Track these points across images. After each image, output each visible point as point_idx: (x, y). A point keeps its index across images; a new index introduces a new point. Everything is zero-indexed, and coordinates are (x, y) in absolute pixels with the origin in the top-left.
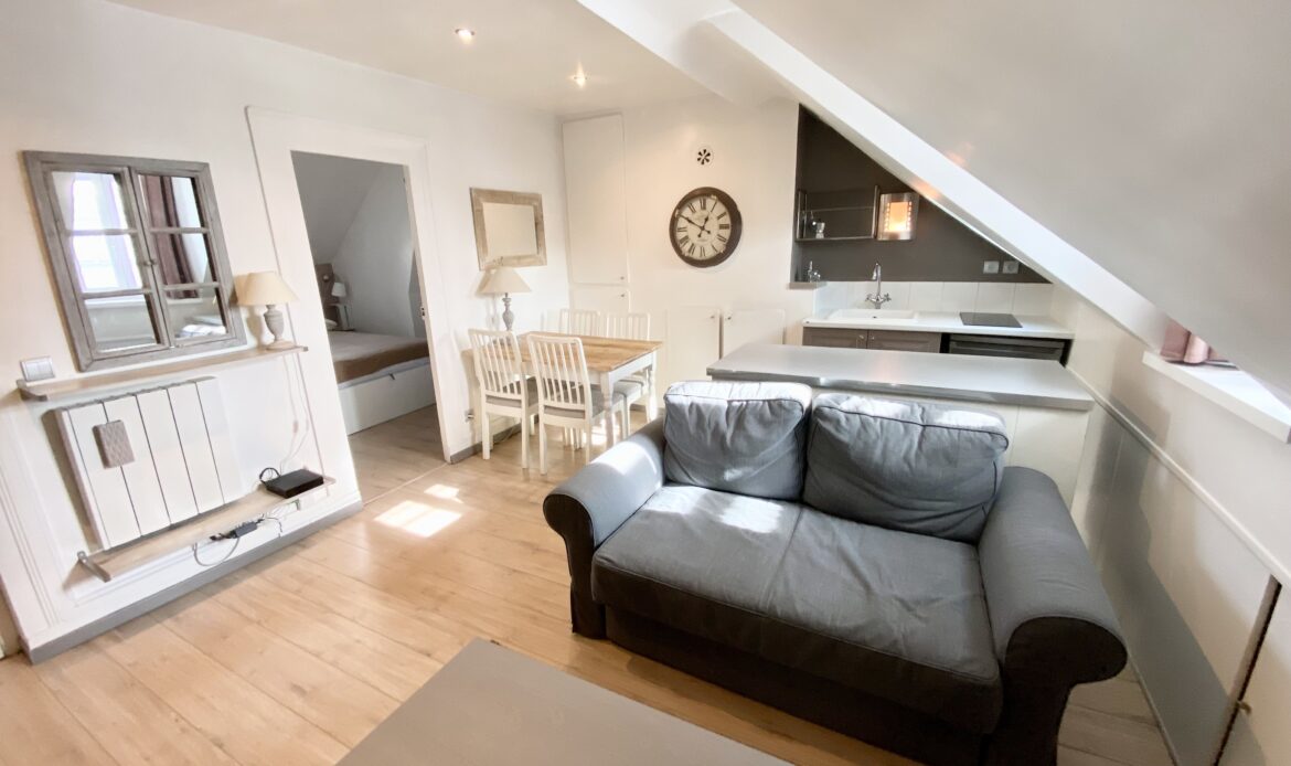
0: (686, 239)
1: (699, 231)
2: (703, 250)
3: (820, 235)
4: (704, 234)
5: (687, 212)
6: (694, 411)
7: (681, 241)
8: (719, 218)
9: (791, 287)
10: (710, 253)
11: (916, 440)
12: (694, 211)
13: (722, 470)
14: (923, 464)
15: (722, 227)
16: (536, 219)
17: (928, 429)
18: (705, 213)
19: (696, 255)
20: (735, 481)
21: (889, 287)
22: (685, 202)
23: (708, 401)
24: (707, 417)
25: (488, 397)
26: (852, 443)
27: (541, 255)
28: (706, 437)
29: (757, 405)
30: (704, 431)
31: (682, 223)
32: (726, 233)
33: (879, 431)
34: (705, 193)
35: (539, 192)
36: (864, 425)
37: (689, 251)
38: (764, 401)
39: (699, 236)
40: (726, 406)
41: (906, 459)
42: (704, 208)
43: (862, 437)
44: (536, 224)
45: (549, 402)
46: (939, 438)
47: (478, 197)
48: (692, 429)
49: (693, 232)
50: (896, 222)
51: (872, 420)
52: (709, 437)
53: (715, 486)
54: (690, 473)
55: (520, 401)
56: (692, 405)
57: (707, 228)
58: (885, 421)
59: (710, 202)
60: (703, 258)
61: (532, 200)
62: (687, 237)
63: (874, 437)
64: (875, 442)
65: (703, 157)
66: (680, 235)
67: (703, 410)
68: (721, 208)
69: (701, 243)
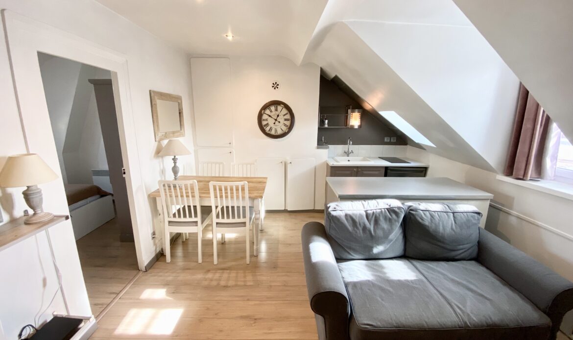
0: (267, 125)
1: (274, 121)
2: (276, 130)
3: (326, 126)
4: (277, 122)
5: (268, 112)
6: (349, 218)
7: (265, 125)
8: (284, 115)
9: (318, 148)
10: (280, 132)
11: (453, 219)
12: (271, 111)
13: (371, 248)
14: (458, 230)
15: (286, 120)
16: (179, 110)
17: (455, 214)
18: (277, 113)
19: (273, 132)
20: (379, 254)
21: (352, 147)
22: (266, 107)
23: (355, 212)
24: (357, 220)
25: (170, 222)
26: (430, 225)
27: (182, 131)
28: (359, 231)
29: (382, 211)
30: (357, 228)
31: (265, 117)
32: (288, 123)
33: (439, 218)
34: (276, 103)
35: (181, 95)
36: (432, 216)
37: (269, 131)
38: (384, 209)
39: (274, 123)
40: (365, 213)
41: (452, 229)
42: (276, 110)
43: (433, 221)
44: (180, 113)
45: (220, 220)
46: (461, 217)
47: (154, 96)
48: (350, 228)
49: (271, 121)
50: (355, 120)
51: (433, 213)
52: (361, 231)
53: (367, 257)
54: (351, 253)
55: (196, 222)
56: (346, 215)
57: (278, 120)
58: (439, 213)
59: (279, 108)
60: (276, 134)
61: (177, 99)
62: (268, 124)
63: (437, 220)
64: (439, 223)
65: (275, 86)
66: (264, 123)
67: (354, 217)
68: (285, 111)
69: (276, 127)
